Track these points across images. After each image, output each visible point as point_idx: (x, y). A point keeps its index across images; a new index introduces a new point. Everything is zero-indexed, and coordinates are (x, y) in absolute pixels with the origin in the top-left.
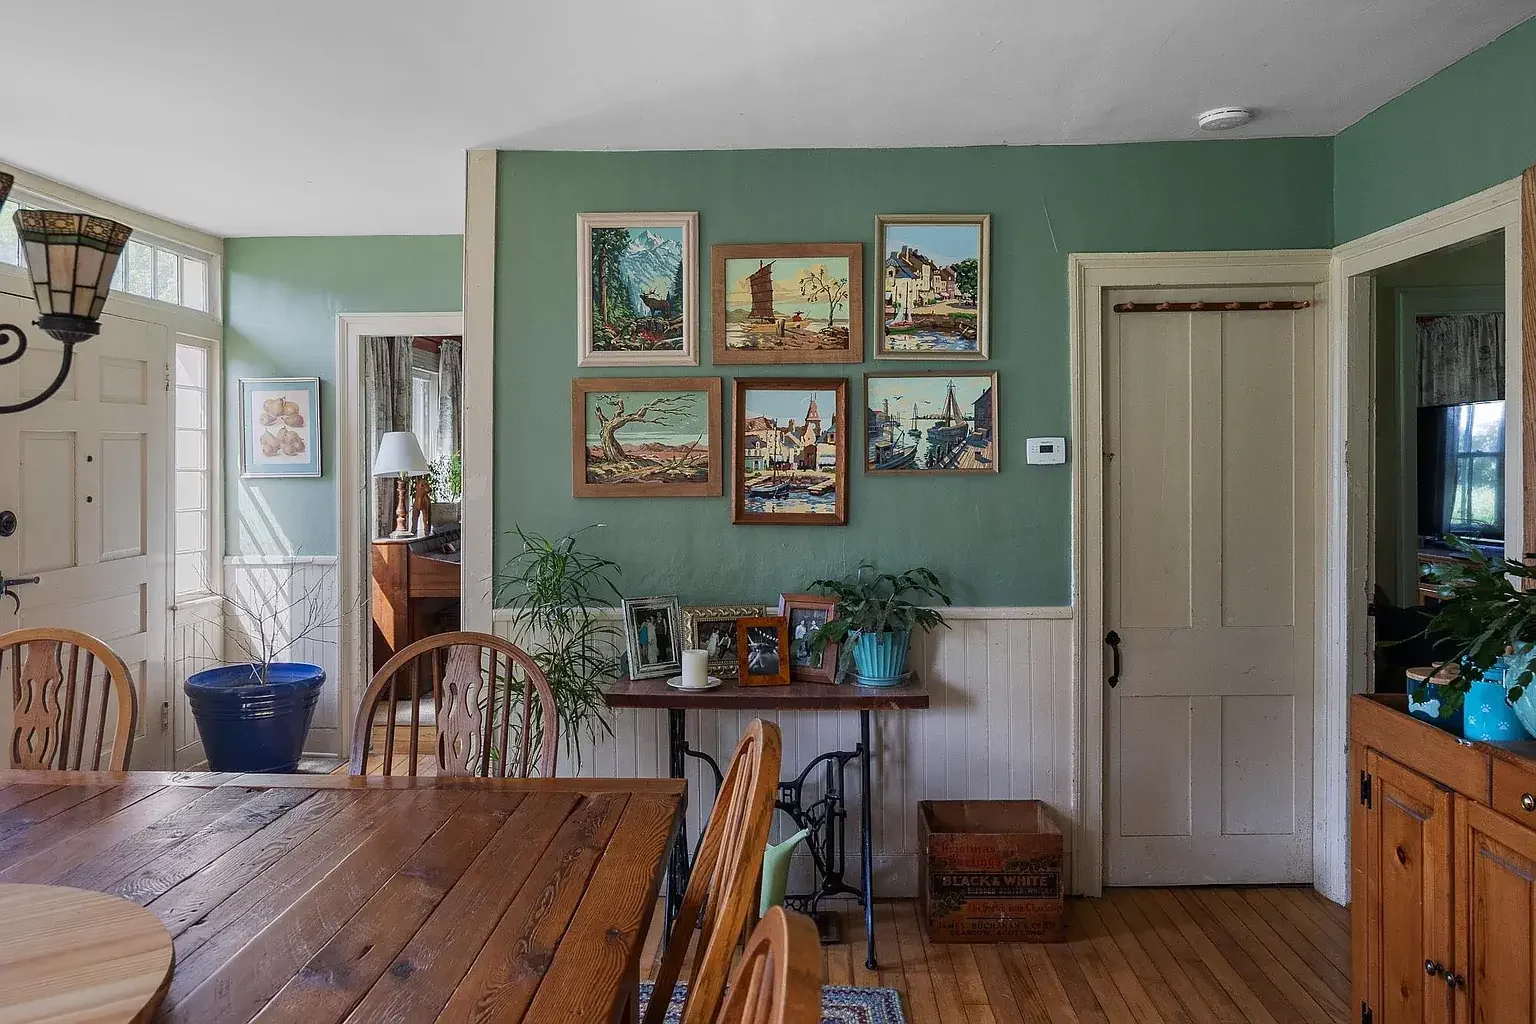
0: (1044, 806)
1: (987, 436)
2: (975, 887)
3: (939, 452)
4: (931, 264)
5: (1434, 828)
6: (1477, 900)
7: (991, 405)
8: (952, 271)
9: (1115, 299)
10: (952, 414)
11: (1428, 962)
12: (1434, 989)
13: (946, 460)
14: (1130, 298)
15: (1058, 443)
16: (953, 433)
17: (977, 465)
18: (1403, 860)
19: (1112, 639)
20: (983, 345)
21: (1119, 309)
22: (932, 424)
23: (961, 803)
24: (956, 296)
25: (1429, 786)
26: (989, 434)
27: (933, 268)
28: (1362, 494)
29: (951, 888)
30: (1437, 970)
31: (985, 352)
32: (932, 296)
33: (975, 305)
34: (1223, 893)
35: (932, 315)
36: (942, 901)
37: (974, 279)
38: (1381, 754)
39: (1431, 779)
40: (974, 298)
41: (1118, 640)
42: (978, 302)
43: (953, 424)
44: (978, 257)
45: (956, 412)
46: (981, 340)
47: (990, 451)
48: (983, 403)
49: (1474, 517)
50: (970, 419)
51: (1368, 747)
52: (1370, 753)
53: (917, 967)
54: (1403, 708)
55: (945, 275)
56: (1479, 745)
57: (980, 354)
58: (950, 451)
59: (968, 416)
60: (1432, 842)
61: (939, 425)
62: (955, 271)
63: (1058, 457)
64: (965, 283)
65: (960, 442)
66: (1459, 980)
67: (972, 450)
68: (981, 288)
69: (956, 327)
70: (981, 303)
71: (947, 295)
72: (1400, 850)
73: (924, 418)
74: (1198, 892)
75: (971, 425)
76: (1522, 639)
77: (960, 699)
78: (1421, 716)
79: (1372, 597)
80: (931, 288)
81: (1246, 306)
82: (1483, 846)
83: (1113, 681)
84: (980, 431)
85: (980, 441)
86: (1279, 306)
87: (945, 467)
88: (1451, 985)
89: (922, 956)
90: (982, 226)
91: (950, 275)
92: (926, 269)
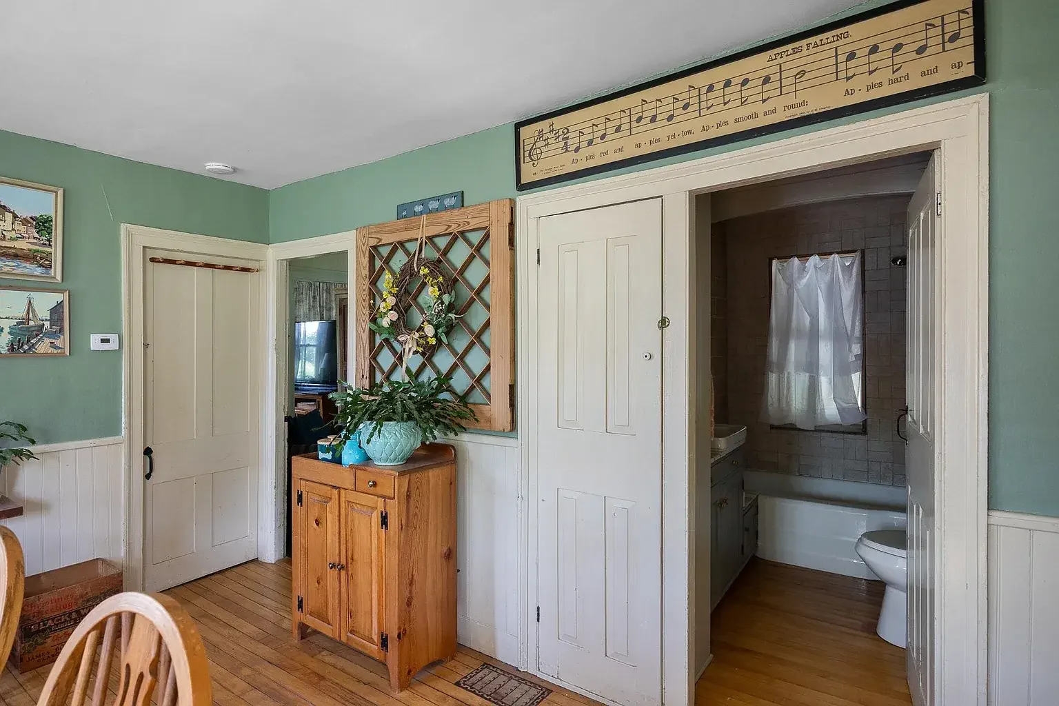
0: (103, 560)
1: (60, 332)
2: (57, 625)
3: (19, 342)
4: (13, 213)
5: (332, 506)
6: (349, 530)
7: (63, 312)
8: (31, 221)
9: (150, 254)
10: (31, 316)
11: (330, 564)
12: (331, 574)
13: (26, 347)
14: (160, 255)
15: (113, 337)
16: (33, 329)
17: (51, 350)
18: (318, 524)
19: (148, 452)
20: (56, 271)
21: (152, 260)
22: (14, 322)
23: (39, 575)
24: (34, 238)
25: (329, 488)
26: (61, 331)
27: (15, 216)
28: (282, 364)
29: (38, 632)
30: (334, 566)
31: (59, 277)
32: (13, 235)
33: (50, 245)
34: (213, 577)
35: (14, 248)
36: (31, 642)
37: (50, 228)
38: (308, 481)
39: (330, 485)
40: (49, 240)
41: (151, 452)
42: (53, 244)
43: (31, 323)
44: (53, 215)
45: (35, 315)
46: (55, 269)
47: (63, 341)
48: (57, 311)
49: (306, 375)
50: (46, 320)
51: (301, 479)
52: (302, 481)
53: (15, 692)
54: (317, 458)
55: (25, 222)
56: (351, 466)
57: (55, 278)
58: (29, 341)
59: (44, 318)
60: (331, 513)
61: (19, 323)
62: (34, 220)
63: (113, 345)
64: (42, 230)
65: (37, 335)
66: (343, 567)
67: (47, 341)
68: (56, 236)
69: (34, 258)
70: (56, 244)
71: (26, 235)
72: (316, 520)
73: (6, 318)
74: (199, 581)
75: (47, 324)
76: (369, 420)
77: (39, 507)
78: (325, 460)
79: (286, 413)
80: (13, 229)
81: (227, 268)
82: (352, 508)
83: (148, 476)
84: (54, 329)
85: (52, 335)
86: (244, 270)
87: (25, 352)
88: (340, 570)
89: (16, 685)
90: (57, 196)
91: (29, 223)
92: (9, 217)
